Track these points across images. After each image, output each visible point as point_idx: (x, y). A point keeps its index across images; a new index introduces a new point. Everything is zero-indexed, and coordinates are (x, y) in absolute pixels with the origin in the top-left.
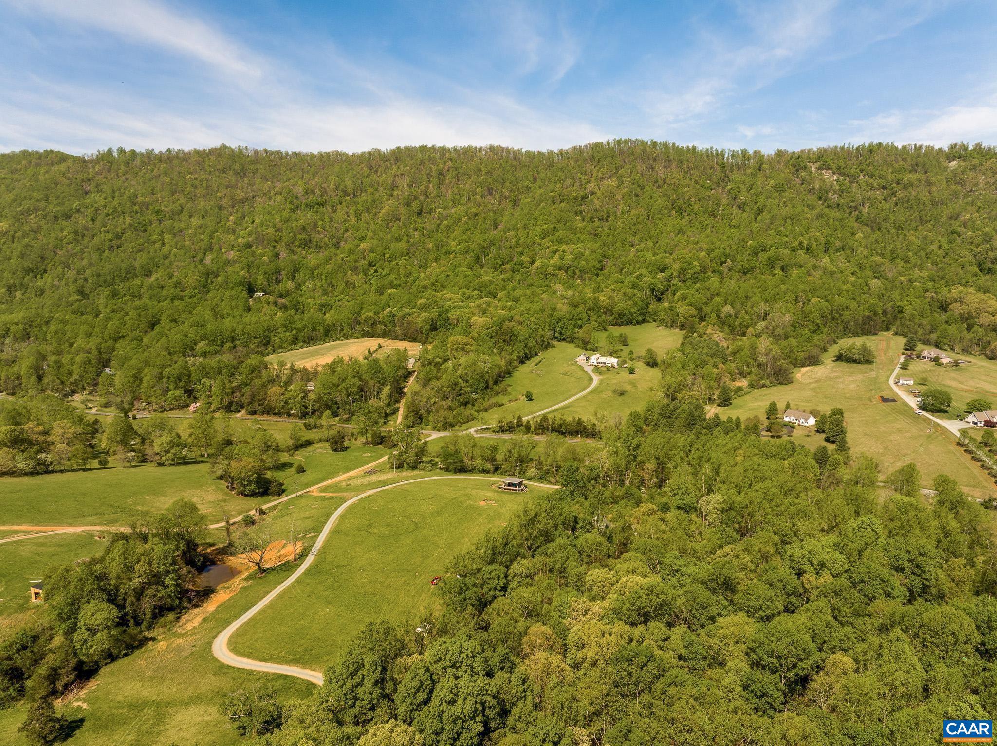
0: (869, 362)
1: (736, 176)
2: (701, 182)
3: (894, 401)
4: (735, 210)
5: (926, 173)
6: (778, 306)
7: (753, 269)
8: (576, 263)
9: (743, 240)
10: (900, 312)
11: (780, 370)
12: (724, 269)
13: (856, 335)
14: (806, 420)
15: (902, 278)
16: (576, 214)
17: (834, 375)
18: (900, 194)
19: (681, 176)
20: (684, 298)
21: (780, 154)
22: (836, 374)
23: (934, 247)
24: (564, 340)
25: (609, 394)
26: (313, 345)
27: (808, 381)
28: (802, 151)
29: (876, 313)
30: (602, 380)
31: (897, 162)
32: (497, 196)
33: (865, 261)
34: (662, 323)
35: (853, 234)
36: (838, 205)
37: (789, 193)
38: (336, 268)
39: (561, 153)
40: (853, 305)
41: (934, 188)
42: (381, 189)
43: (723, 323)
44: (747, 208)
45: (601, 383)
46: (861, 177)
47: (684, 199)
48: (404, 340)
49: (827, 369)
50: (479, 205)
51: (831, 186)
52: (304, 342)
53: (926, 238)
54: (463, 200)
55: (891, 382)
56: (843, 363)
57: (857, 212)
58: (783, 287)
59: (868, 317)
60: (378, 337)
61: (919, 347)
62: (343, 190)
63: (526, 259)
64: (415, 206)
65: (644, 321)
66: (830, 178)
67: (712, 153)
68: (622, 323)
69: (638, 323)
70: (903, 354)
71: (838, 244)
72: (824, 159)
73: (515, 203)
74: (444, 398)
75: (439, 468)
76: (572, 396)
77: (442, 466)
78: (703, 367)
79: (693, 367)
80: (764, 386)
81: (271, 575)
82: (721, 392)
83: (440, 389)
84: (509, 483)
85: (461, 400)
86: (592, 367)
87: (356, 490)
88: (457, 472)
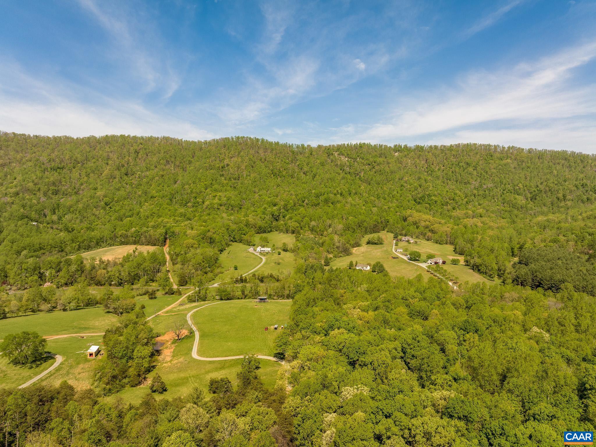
0: (381, 244)
1: (300, 157)
2: (284, 160)
3: (397, 258)
4: (303, 176)
5: (386, 158)
6: (336, 220)
7: (319, 204)
8: (229, 202)
9: (310, 190)
10: (388, 222)
11: (346, 249)
12: (304, 204)
13: (371, 233)
14: (367, 268)
15: (385, 207)
16: (221, 176)
17: (369, 250)
18: (377, 168)
19: (274, 157)
20: (291, 218)
21: (320, 147)
23: (395, 192)
24: (236, 241)
25: (273, 264)
26: (91, 250)
27: (359, 253)
28: (330, 146)
29: (378, 223)
30: (267, 258)
31: (373, 152)
32: (172, 165)
33: (367, 199)
34: (281, 231)
35: (360, 187)
36: (350, 172)
37: (327, 167)
38: (85, 206)
39: (206, 143)
40: (368, 219)
41: (390, 165)
42: (100, 160)
43: (312, 230)
44: (308, 174)
45: (267, 259)
46: (358, 159)
47: (277, 169)
48: (148, 245)
49: (364, 248)
50: (164, 170)
51: (345, 163)
52: (85, 249)
53: (390, 188)
54: (152, 167)
55: (394, 251)
56: (371, 245)
57: (358, 176)
58: (336, 212)
59: (375, 225)
60: (131, 244)
61: (400, 237)
62: (75, 160)
63: (200, 200)
64: (123, 170)
65: (271, 231)
66: (344, 159)
67: (286, 145)
68: (261, 232)
69: (269, 232)
70: (394, 240)
71: (354, 191)
72: (340, 149)
73: (184, 170)
74: (197, 270)
75: (217, 299)
76: (257, 266)
77: (218, 298)
78: (313, 249)
79: (309, 249)
80: (341, 257)
81: (185, 340)
82: (326, 259)
83: (193, 266)
84: (260, 299)
85: (204, 271)
86: (259, 253)
87: (186, 310)
88: (227, 300)
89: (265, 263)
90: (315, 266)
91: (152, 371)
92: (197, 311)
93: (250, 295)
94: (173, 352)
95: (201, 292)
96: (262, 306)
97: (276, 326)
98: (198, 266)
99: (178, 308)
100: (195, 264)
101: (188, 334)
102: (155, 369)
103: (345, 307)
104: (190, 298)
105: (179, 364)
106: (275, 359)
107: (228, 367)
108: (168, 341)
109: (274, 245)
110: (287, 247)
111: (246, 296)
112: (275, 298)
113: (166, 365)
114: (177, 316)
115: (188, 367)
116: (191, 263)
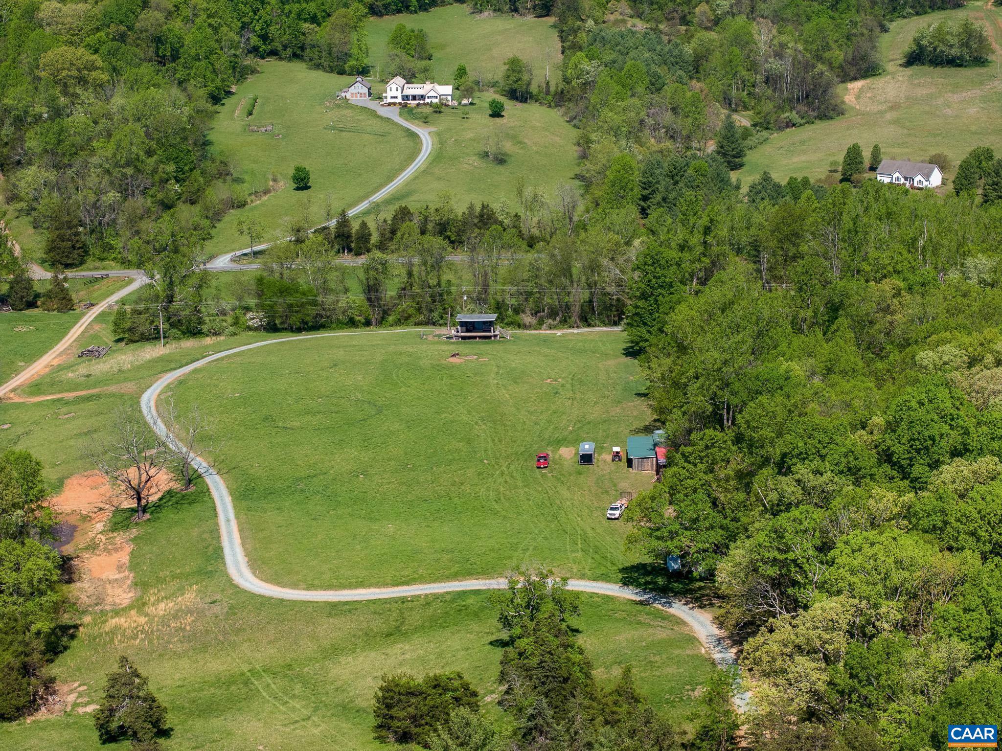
0: (982, 61)
11: (814, 86)
14: (927, 177)
17: (921, 92)
22: (925, 91)
24: (275, 53)
25: (475, 161)
27: (875, 108)
30: (439, 134)
45: (441, 139)
56: (927, 69)
74: (126, 192)
75: (250, 328)
76: (402, 169)
77: (255, 323)
78: (659, 90)
79: (640, 89)
80: (790, 124)
81: (168, 514)
82: (726, 137)
83: (107, 171)
84: (463, 324)
85: (160, 196)
86: (397, 109)
87: (126, 380)
88: (299, 330)
89: (437, 158)
90: (690, 172)
91: (66, 648)
92: (181, 382)
93: (406, 305)
94: (134, 566)
95: (178, 297)
96: (480, 355)
97: (587, 447)
98: (129, 171)
99: (83, 370)
100: (117, 165)
101: (177, 486)
102: (74, 643)
103: (926, 356)
104: (127, 325)
105: (190, 619)
106: (629, 594)
107: (419, 629)
108: (86, 518)
109: (462, 72)
110: (525, 77)
111: (385, 313)
112: (527, 319)
113: (120, 621)
114: (91, 406)
115: (238, 631)
116: (95, 160)
